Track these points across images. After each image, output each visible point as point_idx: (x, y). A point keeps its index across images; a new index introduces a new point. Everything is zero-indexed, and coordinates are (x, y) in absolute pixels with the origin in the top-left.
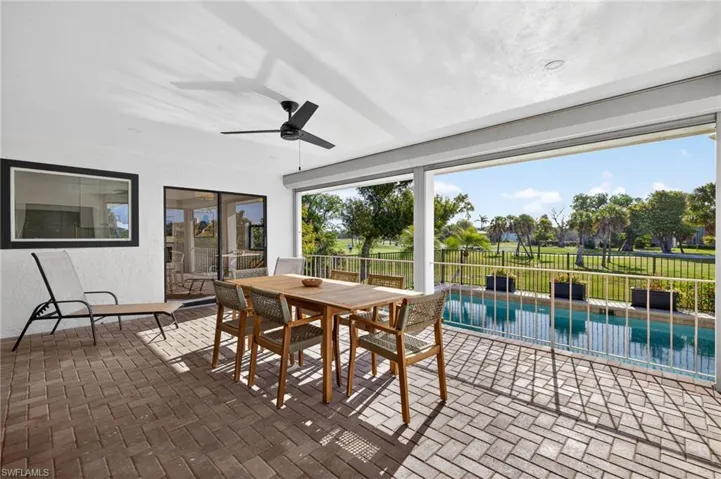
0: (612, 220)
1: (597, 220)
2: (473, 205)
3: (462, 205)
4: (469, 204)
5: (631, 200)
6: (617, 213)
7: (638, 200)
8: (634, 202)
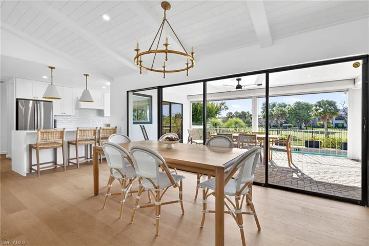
0: (281, 114)
1: (275, 114)
2: (228, 106)
3: (223, 107)
4: (226, 106)
5: (286, 105)
6: (283, 111)
7: (289, 105)
8: (288, 106)
